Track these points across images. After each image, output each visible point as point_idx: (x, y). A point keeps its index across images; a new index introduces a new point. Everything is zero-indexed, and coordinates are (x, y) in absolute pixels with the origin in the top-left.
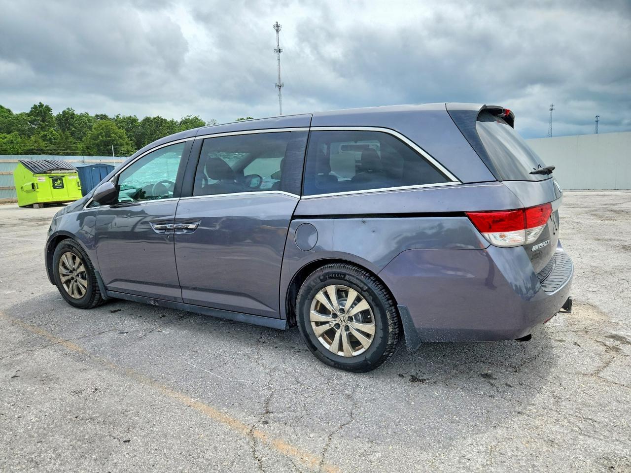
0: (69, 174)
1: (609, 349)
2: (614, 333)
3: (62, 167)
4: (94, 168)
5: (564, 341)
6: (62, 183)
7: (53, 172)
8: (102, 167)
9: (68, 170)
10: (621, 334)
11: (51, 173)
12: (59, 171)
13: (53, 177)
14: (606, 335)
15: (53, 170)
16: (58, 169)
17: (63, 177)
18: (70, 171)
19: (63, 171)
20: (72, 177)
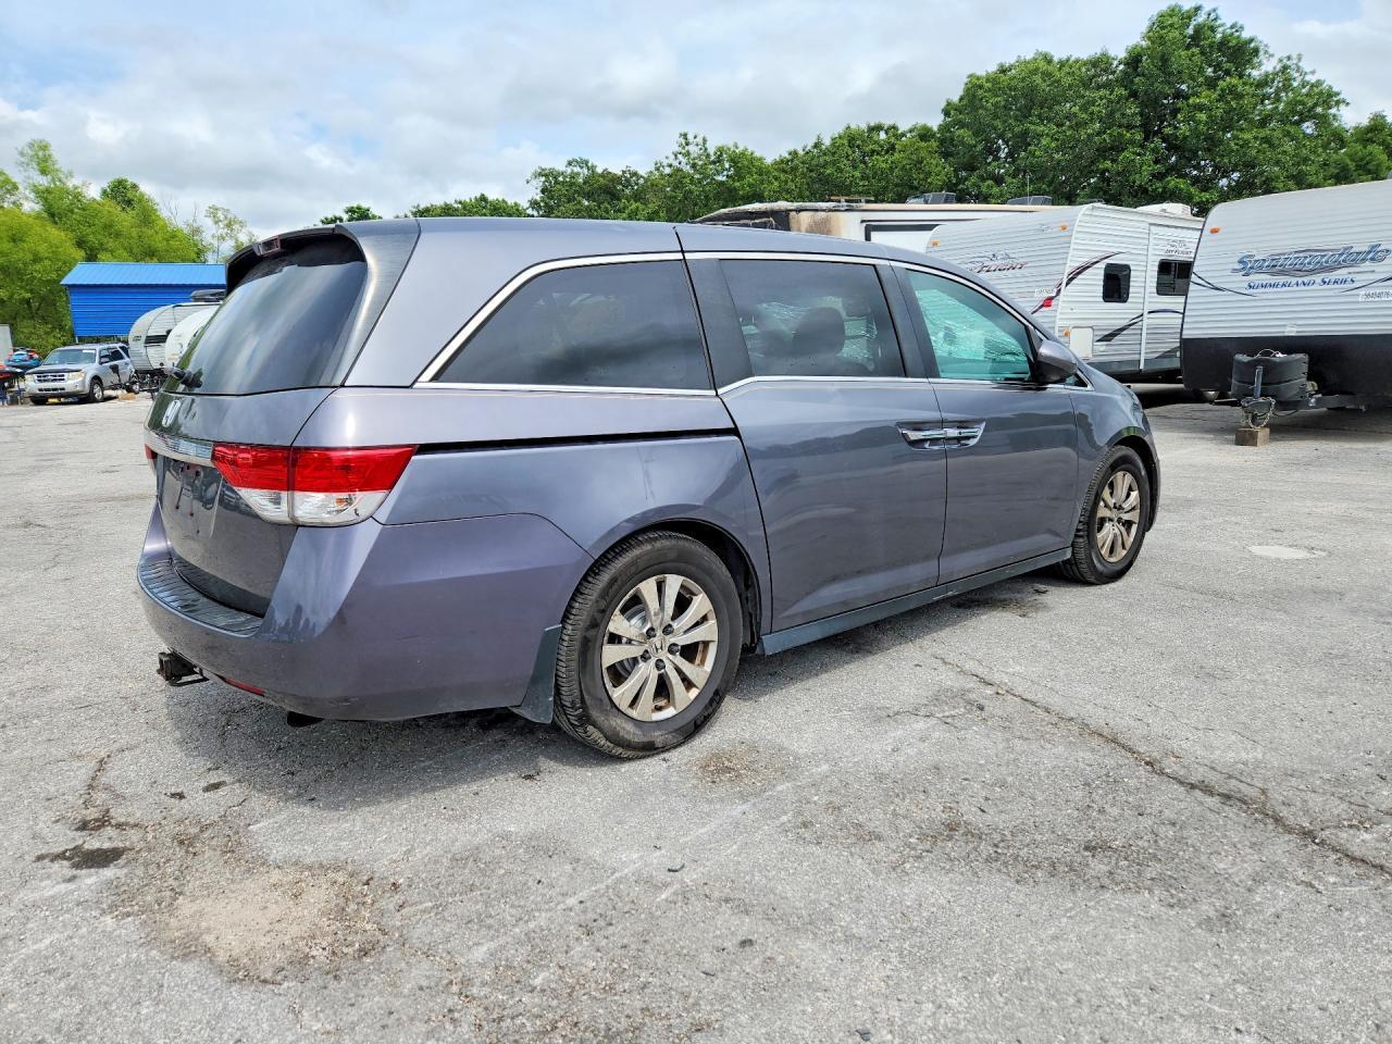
1: (103, 822)
2: (109, 873)
5: (207, 789)
10: (90, 876)
14: (131, 855)
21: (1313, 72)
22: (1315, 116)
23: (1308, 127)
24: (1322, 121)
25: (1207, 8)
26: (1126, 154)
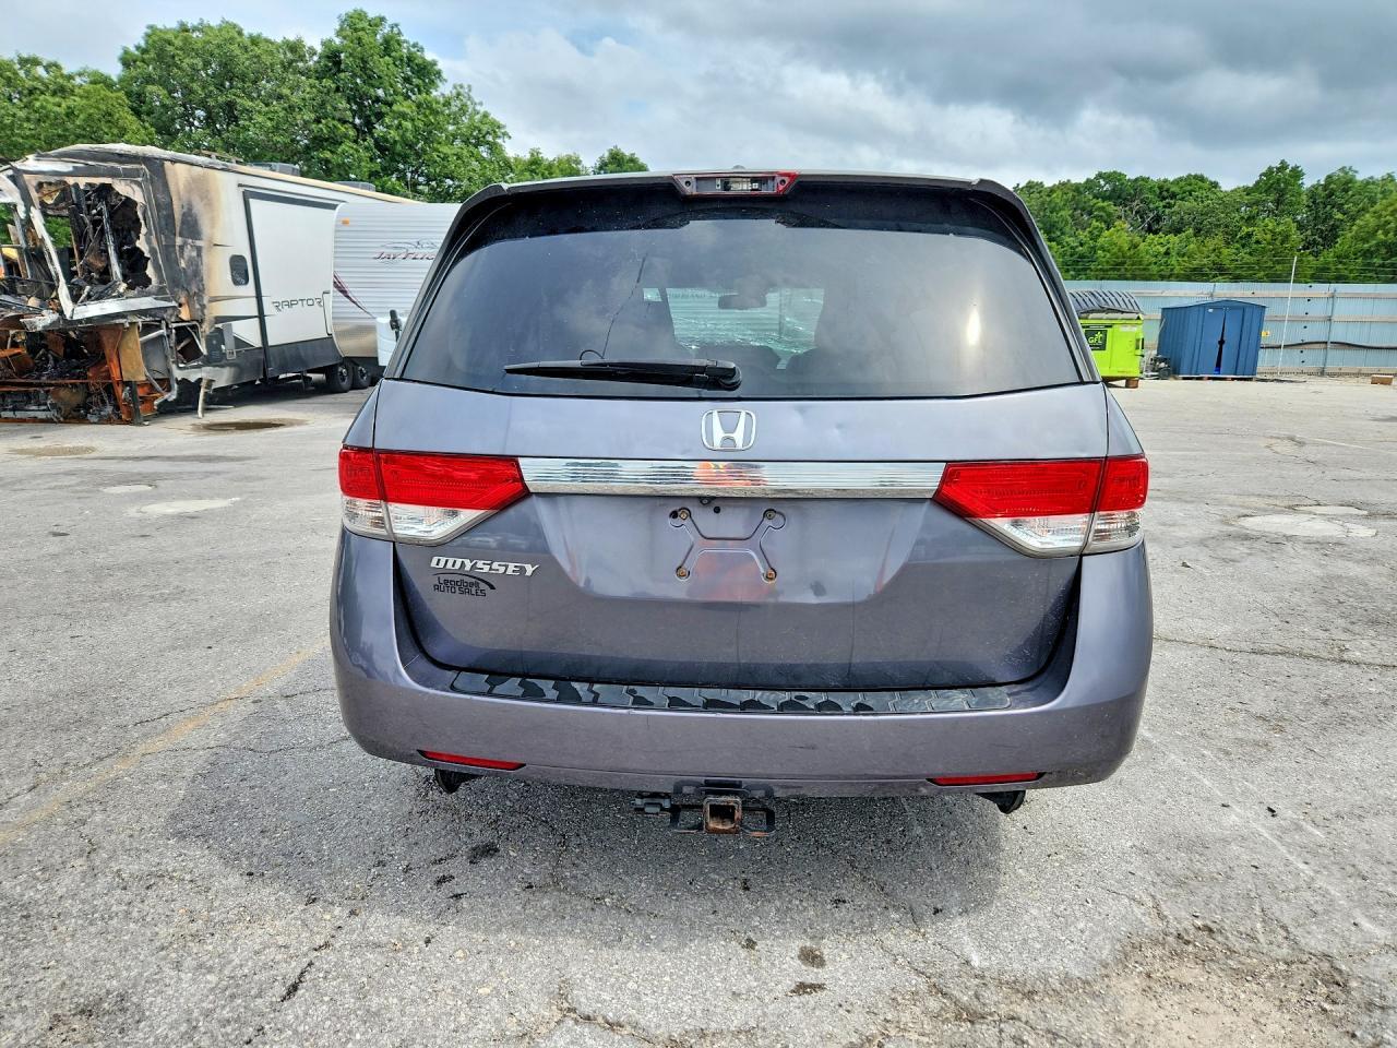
0: (1123, 321)
3: (1111, 306)
4: (1211, 310)
6: (1104, 340)
7: (1091, 316)
8: (1232, 308)
9: (1123, 312)
11: (1086, 318)
12: (1103, 315)
13: (1088, 327)
15: (1093, 311)
16: (1103, 310)
17: (1111, 327)
18: (1125, 315)
19: (1111, 315)
20: (1128, 329)
21: (481, 104)
22: (488, 142)
23: (483, 151)
24: (493, 147)
25: (390, 21)
26: (343, 146)
